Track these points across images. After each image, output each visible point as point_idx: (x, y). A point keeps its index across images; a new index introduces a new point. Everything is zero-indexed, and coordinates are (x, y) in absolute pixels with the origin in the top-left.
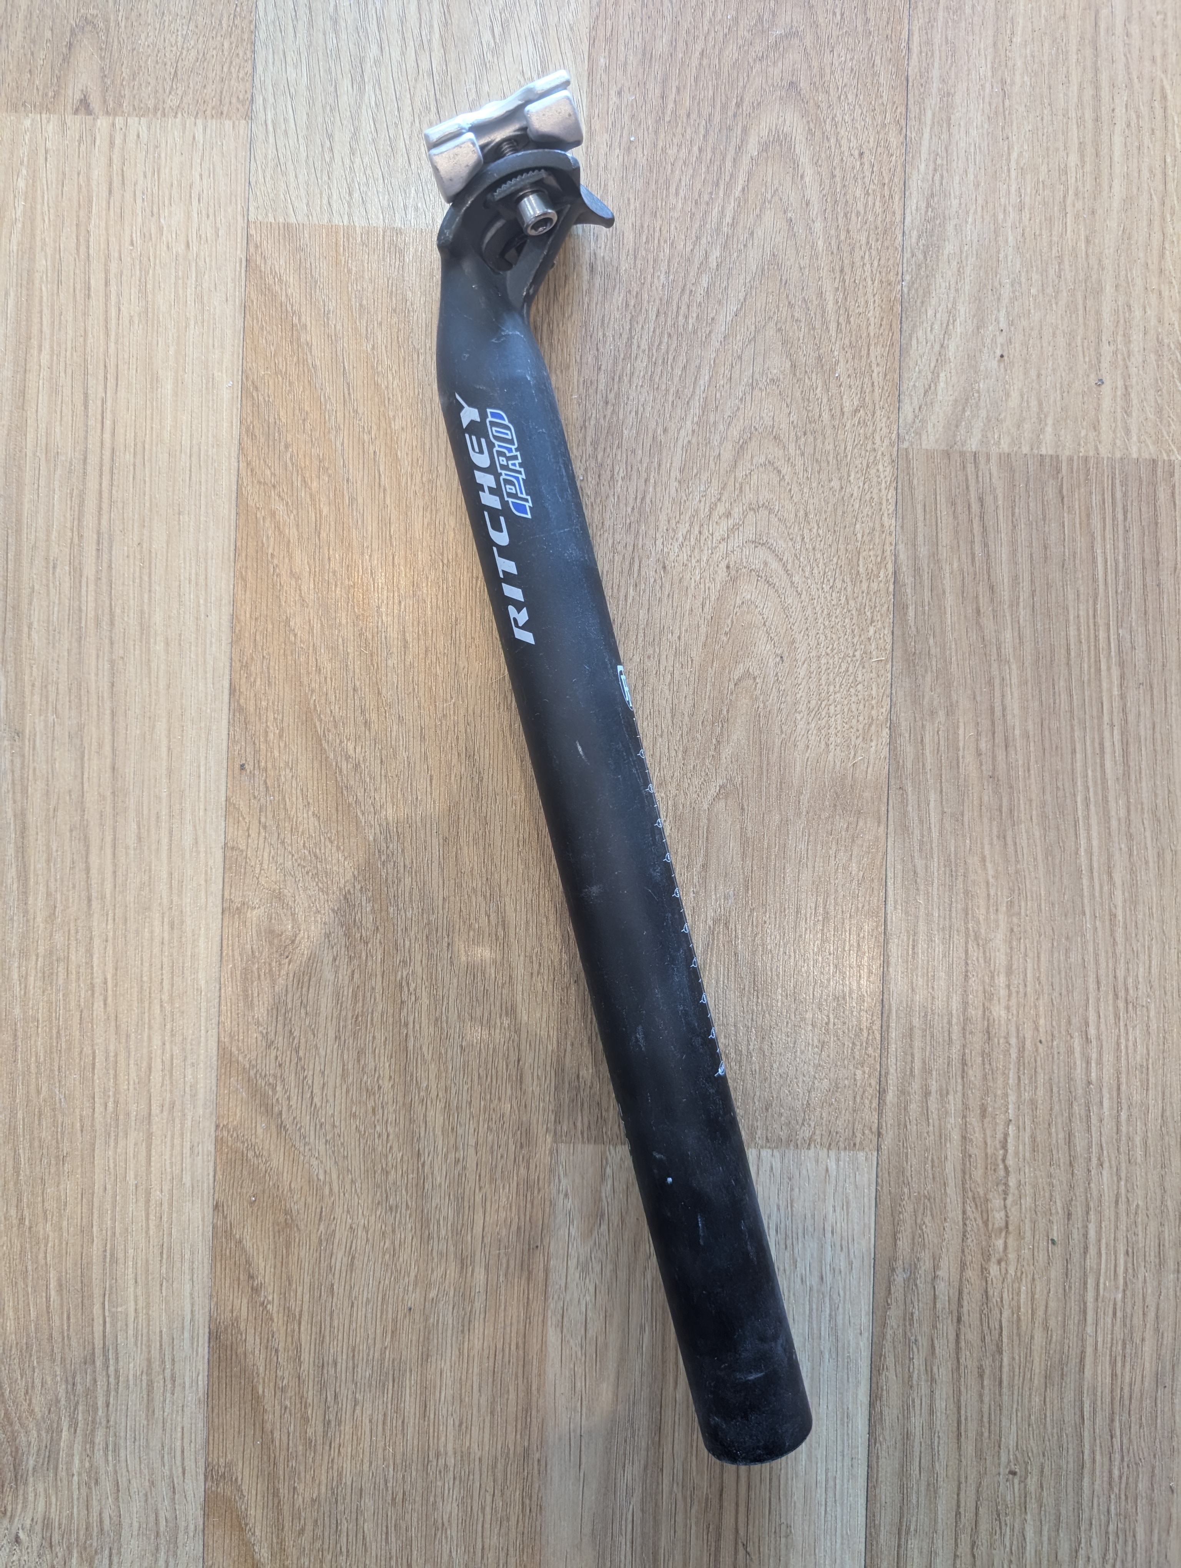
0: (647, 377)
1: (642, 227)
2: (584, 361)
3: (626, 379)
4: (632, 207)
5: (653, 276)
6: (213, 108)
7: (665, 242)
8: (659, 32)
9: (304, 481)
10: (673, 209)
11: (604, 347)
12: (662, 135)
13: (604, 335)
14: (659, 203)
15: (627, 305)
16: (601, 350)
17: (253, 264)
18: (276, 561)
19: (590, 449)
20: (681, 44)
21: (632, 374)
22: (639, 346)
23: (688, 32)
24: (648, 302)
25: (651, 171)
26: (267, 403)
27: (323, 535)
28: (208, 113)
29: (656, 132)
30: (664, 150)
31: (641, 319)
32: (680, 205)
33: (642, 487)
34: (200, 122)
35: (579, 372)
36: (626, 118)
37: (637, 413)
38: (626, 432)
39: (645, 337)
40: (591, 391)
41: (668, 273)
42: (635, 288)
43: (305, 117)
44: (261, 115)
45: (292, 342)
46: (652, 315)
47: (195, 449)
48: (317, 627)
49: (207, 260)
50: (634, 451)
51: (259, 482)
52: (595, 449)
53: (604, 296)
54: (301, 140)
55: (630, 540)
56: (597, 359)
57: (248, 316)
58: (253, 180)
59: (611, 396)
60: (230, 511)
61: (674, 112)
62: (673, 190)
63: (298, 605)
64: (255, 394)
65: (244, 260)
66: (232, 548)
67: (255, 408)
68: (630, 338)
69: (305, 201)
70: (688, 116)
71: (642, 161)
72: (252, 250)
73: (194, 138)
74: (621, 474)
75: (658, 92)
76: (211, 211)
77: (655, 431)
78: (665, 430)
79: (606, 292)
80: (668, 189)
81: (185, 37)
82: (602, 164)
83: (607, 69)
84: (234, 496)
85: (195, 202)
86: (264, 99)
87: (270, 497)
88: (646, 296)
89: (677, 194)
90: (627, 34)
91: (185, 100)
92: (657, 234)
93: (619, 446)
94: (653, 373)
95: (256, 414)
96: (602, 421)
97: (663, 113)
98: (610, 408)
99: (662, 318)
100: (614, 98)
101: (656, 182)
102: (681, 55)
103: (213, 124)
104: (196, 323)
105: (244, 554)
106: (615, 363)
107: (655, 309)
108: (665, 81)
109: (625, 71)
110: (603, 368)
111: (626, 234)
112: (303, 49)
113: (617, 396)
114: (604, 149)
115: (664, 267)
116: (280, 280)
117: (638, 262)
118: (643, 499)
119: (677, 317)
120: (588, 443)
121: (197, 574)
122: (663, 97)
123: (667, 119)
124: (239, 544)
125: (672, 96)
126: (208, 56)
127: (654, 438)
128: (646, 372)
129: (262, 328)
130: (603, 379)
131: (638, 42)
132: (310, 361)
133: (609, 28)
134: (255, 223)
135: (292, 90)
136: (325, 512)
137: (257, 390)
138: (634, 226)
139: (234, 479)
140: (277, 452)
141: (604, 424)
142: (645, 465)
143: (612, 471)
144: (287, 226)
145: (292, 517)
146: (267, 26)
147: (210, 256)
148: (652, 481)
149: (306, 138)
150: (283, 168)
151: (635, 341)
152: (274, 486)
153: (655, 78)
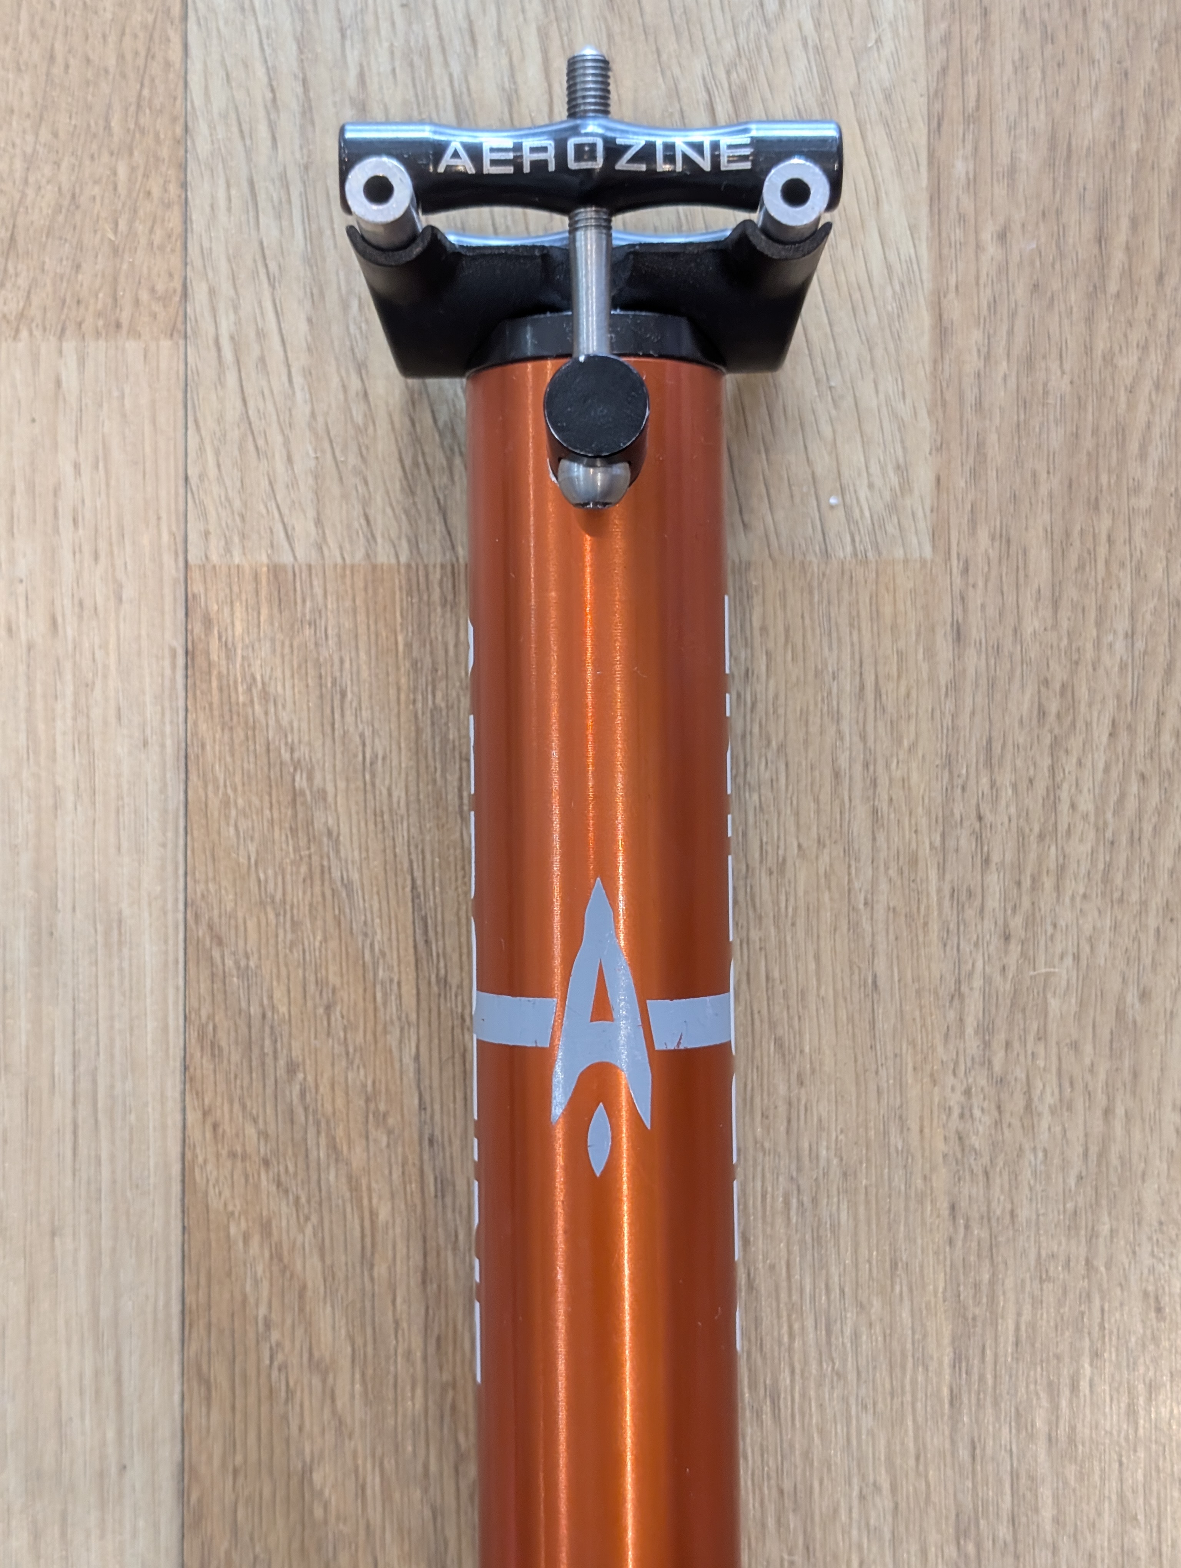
0: (1098, 877)
1: (1068, 534)
2: (951, 843)
3: (1048, 883)
4: (1044, 490)
5: (1097, 644)
6: (99, 314)
7: (1122, 565)
8: (1084, 98)
9: (333, 1146)
10: (1136, 490)
11: (994, 810)
12: (1103, 326)
13: (993, 784)
14: (1104, 479)
15: (1042, 713)
16: (989, 817)
17: (201, 661)
18: (275, 1336)
19: (973, 1044)
20: (1135, 123)
21: (1061, 869)
22: (1073, 806)
23: (1149, 92)
24: (1090, 705)
25: (1081, 405)
26: (244, 973)
27: (381, 1269)
28: (87, 326)
29: (1090, 320)
30: (1109, 359)
31: (1075, 743)
32: (1150, 483)
33: (1098, 1126)
34: (69, 346)
35: (942, 869)
36: (1021, 292)
37: (1077, 958)
38: (1054, 1004)
39: (1086, 785)
40: (970, 913)
41: (1131, 636)
42: (1059, 673)
43: (303, 327)
44: (207, 326)
45: (294, 831)
46: (1101, 734)
47: (84, 1085)
48: (374, 1482)
49: (99, 654)
50: (1075, 1046)
51: (233, 1155)
52: (987, 1045)
53: (990, 695)
54: (298, 380)
55: (1080, 1251)
56: (979, 838)
57: (193, 777)
58: (193, 472)
59: (1017, 923)
60: (167, 1223)
61: (1128, 273)
62: (1133, 447)
63: (330, 1436)
64: (216, 954)
65: (180, 652)
66: (176, 1308)
67: (218, 985)
68: (1054, 787)
69: (311, 514)
70: (1160, 278)
71: (1060, 384)
72: (198, 628)
73: (58, 383)
74: (1049, 1100)
75: (1089, 229)
76: (103, 546)
77: (1121, 998)
78: (1144, 996)
79: (992, 684)
80: (1122, 446)
81: (30, 162)
82: (970, 397)
83: (973, 183)
84: (176, 1188)
85: (65, 523)
86: (212, 292)
87: (257, 1187)
88: (1083, 693)
89: (1143, 455)
90: (1012, 105)
91: (35, 300)
92: (1103, 550)
93: (1042, 1036)
94: (1109, 866)
95: (219, 997)
96: (997, 978)
97: (1103, 277)
98: (1015, 948)
99: (1124, 738)
100: (992, 250)
101: (1095, 431)
102: (1134, 146)
103: (98, 349)
104: (78, 796)
105: (202, 1324)
106: (1022, 846)
107: (1106, 720)
108: (1104, 201)
109: (1012, 186)
110: (995, 858)
111: (1033, 553)
112: (294, 175)
113: (1030, 922)
114: (973, 363)
115: (1122, 624)
116: (265, 695)
117: (1065, 613)
118: (1103, 1154)
119: (1158, 734)
120: (970, 1030)
121: (97, 1374)
122: (1101, 238)
123: (1113, 287)
124: (190, 1299)
125: (1121, 235)
126: (83, 200)
127: (1120, 1014)
128: (1093, 862)
129: (226, 803)
130: (994, 881)
131: (1039, 120)
132: (336, 874)
133: (972, 92)
134: (203, 567)
135: (273, 266)
136: (384, 1213)
137: (220, 942)
138: (1049, 534)
139: (175, 1150)
140: (270, 1082)
141: (1004, 986)
142: (1102, 1076)
143: (1028, 1093)
144: (276, 570)
145: (309, 1230)
146: (212, 127)
147: (104, 646)
148: (1120, 1111)
149: (307, 373)
150: (261, 442)
151: (1064, 795)
152: (266, 1163)
153: (1082, 198)
